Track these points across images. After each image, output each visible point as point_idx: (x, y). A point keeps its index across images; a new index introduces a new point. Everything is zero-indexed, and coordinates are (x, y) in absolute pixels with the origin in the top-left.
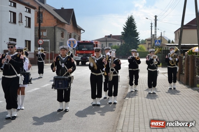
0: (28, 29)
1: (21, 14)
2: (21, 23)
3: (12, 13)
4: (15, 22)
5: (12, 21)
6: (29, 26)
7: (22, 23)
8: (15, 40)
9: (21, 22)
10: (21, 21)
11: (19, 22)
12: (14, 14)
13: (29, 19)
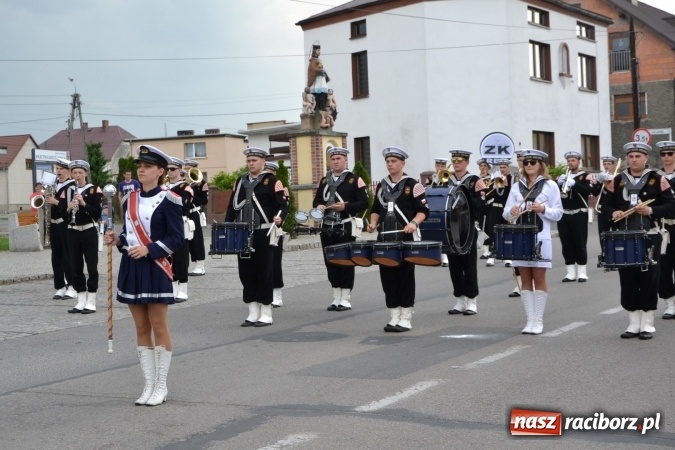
0: (589, 97)
1: (565, 47)
2: (566, 79)
3: (537, 47)
4: (546, 76)
5: (538, 75)
6: (592, 86)
7: (571, 76)
8: (549, 136)
9: (566, 74)
10: (565, 72)
11: (561, 75)
12: (545, 49)
13: (591, 61)
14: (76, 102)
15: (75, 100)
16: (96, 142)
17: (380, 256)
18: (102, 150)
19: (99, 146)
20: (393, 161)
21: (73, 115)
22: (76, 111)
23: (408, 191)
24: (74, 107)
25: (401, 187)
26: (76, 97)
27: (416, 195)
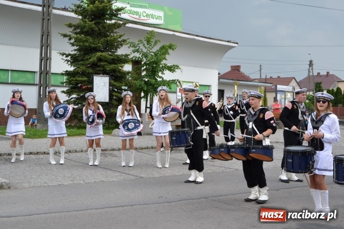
14: (311, 64)
15: (310, 63)
16: (319, 81)
17: (233, 152)
18: (322, 85)
19: (321, 83)
20: (252, 99)
21: (309, 69)
22: (311, 68)
23: (261, 116)
24: (310, 66)
25: (258, 113)
26: (311, 62)
27: (266, 118)
